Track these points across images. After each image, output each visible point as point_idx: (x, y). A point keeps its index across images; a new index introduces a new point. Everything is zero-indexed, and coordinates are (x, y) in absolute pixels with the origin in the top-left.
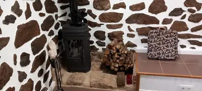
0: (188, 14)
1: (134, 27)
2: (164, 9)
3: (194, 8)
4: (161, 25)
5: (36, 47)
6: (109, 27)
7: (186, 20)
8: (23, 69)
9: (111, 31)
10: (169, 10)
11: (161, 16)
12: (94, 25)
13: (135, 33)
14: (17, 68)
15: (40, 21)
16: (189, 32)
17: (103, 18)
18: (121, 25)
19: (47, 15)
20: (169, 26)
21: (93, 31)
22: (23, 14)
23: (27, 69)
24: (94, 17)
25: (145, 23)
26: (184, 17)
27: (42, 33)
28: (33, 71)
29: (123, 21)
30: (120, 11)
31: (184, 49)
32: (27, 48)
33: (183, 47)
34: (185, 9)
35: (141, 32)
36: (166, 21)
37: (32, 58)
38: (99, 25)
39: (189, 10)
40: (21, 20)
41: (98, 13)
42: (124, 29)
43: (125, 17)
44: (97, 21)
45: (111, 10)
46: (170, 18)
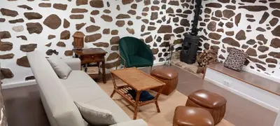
0: (258, 45)
1: (227, 45)
2: (244, 38)
3: (262, 42)
4: (240, 49)
5: (167, 38)
6: (213, 42)
7: (256, 49)
8: (157, 42)
9: (213, 45)
10: (247, 39)
11: (242, 42)
12: (205, 39)
13: (226, 50)
14: (155, 41)
15: (174, 27)
16: (257, 58)
17: (211, 35)
18: (219, 43)
19: (180, 26)
20: (245, 50)
21: (204, 42)
22: (166, 22)
23: (158, 44)
24: (206, 34)
25: (232, 44)
26: (255, 46)
27: (173, 33)
28: (160, 46)
29: (220, 40)
30: (220, 33)
31: (253, 70)
32: (162, 35)
33: (252, 67)
34: (257, 41)
35: (229, 50)
36: (244, 47)
37: (163, 41)
38: (208, 40)
39: (259, 43)
40: (164, 23)
41: (209, 32)
42: (220, 46)
43: (222, 38)
44: (207, 36)
45: (216, 32)
46: (246, 44)
